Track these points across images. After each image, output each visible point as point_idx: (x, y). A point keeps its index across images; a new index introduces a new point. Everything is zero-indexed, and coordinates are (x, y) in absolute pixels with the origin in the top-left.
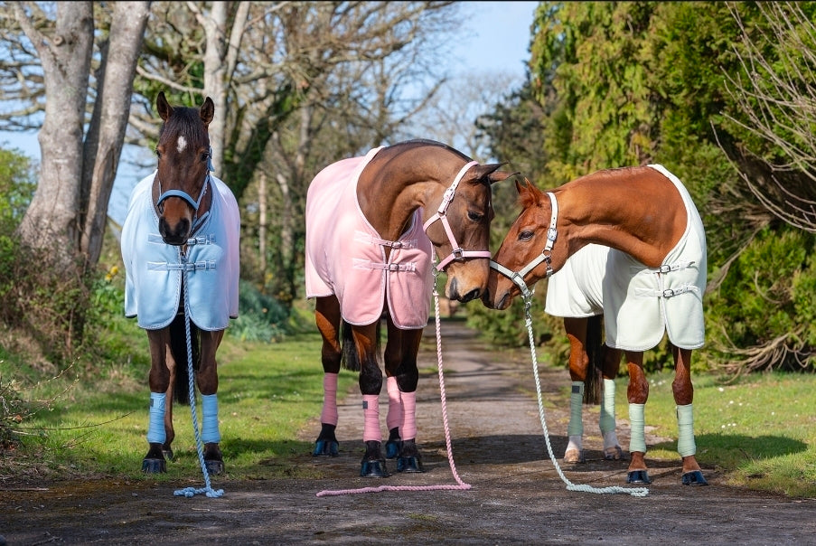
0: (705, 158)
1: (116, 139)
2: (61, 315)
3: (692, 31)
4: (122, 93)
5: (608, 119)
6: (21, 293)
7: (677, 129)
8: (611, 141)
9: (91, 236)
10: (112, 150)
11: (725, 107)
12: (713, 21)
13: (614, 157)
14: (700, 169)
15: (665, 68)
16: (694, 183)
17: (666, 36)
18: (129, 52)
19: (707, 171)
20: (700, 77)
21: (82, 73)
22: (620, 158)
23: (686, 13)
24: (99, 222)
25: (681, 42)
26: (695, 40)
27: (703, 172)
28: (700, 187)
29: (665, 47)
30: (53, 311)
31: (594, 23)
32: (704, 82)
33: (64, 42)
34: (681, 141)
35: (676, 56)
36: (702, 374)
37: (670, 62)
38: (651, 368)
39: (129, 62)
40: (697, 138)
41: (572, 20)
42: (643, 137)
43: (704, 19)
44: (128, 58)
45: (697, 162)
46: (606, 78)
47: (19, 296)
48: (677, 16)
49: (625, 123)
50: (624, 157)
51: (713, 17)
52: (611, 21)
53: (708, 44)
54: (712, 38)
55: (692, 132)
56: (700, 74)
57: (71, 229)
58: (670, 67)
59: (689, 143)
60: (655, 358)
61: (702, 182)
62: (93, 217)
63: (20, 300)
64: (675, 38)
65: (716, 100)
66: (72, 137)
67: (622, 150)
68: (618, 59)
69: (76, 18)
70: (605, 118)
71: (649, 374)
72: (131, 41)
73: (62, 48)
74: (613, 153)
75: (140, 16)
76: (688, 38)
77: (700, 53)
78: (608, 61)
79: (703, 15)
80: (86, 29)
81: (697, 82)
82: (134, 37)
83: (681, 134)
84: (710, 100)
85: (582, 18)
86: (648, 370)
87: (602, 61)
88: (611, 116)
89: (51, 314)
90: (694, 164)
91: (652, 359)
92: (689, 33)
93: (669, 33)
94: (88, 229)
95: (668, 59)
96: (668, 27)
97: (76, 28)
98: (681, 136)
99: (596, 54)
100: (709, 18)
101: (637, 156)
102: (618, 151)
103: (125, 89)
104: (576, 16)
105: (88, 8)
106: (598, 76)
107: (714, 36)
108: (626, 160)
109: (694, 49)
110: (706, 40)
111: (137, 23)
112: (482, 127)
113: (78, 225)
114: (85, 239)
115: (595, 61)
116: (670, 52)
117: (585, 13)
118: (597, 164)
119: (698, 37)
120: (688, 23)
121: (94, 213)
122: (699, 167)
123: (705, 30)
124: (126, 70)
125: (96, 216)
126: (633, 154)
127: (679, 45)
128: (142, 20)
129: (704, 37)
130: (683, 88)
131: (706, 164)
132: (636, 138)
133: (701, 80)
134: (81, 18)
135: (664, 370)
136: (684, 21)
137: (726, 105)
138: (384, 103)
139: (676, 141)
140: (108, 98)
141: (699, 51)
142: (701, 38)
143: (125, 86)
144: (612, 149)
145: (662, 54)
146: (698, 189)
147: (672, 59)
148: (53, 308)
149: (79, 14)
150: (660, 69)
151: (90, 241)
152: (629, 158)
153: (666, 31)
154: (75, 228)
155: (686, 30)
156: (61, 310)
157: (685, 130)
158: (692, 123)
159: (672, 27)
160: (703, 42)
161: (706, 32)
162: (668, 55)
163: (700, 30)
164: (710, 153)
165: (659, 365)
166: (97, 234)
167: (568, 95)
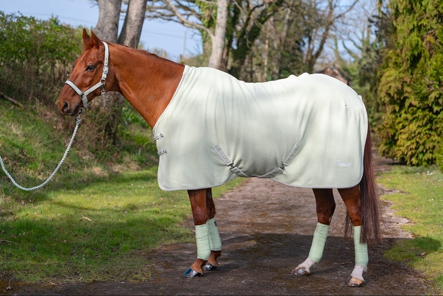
1: (136, 33)
2: (100, 126)
4: (140, 8)
5: (412, 27)
8: (413, 39)
10: (134, 38)
13: (415, 48)
22: (418, 48)
30: (96, 124)
38: (430, 163)
42: (432, 38)
46: (412, 5)
50: (420, 48)
60: (432, 158)
66: (111, 31)
67: (420, 44)
70: (411, 27)
74: (414, 46)
86: (428, 164)
88: (414, 26)
89: (96, 126)
91: (430, 158)
101: (428, 48)
102: (417, 45)
103: (141, 6)
106: (408, 4)
108: (421, 50)
112: (372, 22)
118: (405, 52)
126: (426, 46)
132: (428, 38)
140: (132, 10)
143: (141, 4)
144: (414, 43)
152: (423, 49)
156: (100, 124)
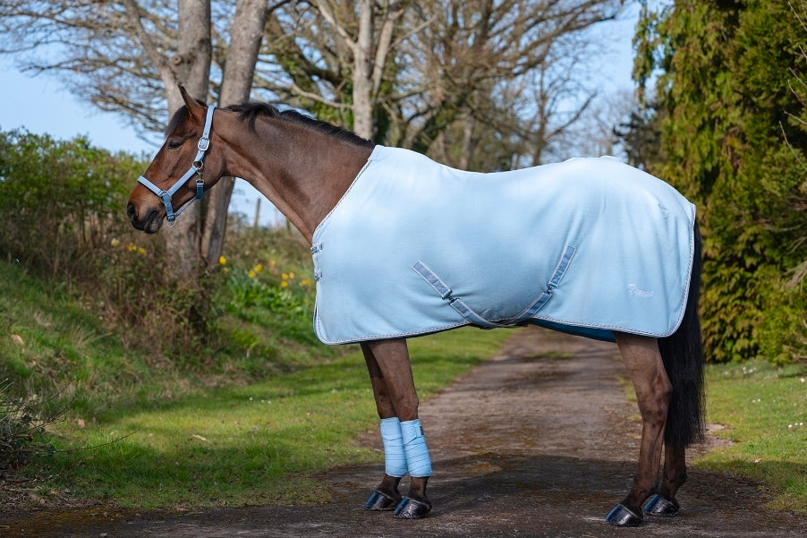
0: (784, 159)
2: (180, 313)
3: (769, 36)
5: (701, 123)
6: (144, 294)
7: (759, 131)
8: (704, 144)
9: (211, 240)
11: (803, 109)
12: (789, 27)
13: (707, 158)
14: (780, 170)
15: (745, 73)
16: (774, 182)
17: (745, 42)
18: (244, 69)
19: (787, 171)
20: (779, 80)
21: (200, 89)
22: (712, 159)
23: (763, 20)
24: (219, 226)
25: (760, 48)
26: (772, 45)
27: (783, 173)
28: (780, 186)
29: (745, 53)
30: (173, 310)
31: (690, 34)
32: (782, 85)
33: (182, 61)
34: (762, 142)
35: (755, 61)
36: (785, 365)
37: (749, 67)
38: (746, 355)
39: (245, 79)
40: (777, 139)
41: (669, 33)
42: (735, 140)
43: (781, 25)
44: (243, 75)
45: (777, 163)
46: (699, 85)
47: (142, 297)
48: (755, 22)
49: (720, 127)
50: (716, 158)
51: (788, 22)
52: (706, 32)
53: (785, 48)
54: (788, 42)
55: (772, 133)
56: (778, 77)
57: (192, 234)
58: (750, 72)
59: (770, 144)
60: (749, 346)
61: (782, 182)
62: (213, 222)
63: (143, 300)
64: (754, 43)
65: (793, 101)
67: (715, 152)
68: (709, 67)
69: (194, 39)
70: (699, 122)
71: (744, 360)
72: (246, 60)
73: (181, 67)
74: (706, 155)
75: (253, 36)
76: (766, 43)
77: (777, 57)
78: (700, 69)
79: (779, 21)
80: (204, 49)
81: (776, 85)
82: (249, 55)
83: (763, 135)
84: (788, 103)
85: (678, 31)
86: (743, 357)
87: (694, 69)
88: (703, 120)
89: (172, 312)
90: (775, 165)
91: (746, 347)
92: (767, 39)
93: (748, 40)
94: (208, 234)
95: (747, 64)
96: (746, 33)
97: (194, 49)
98: (763, 138)
99: (689, 62)
100: (786, 24)
101: (729, 158)
102: (711, 153)
104: (673, 29)
105: (205, 30)
106: (691, 83)
107: (790, 40)
108: (719, 161)
109: (772, 54)
110: (783, 45)
111: (251, 42)
112: (619, 134)
113: (199, 230)
114: (206, 242)
115: (688, 69)
116: (749, 57)
117: (682, 26)
118: (692, 165)
119: (775, 42)
120: (766, 29)
121: (214, 217)
122: (779, 167)
123: (781, 35)
124: (242, 86)
125: (216, 220)
126: (726, 155)
127: (758, 51)
128: (255, 40)
129: (781, 42)
130: (763, 91)
131: (786, 165)
132: (729, 140)
133: (779, 83)
134: (198, 39)
135: (758, 357)
136: (762, 27)
137: (804, 107)
138: (544, 116)
139: (757, 143)
141: (776, 55)
142: (778, 43)
144: (705, 150)
145: (742, 59)
146: (778, 188)
147: (751, 64)
148: (175, 307)
149: (196, 35)
150: (740, 74)
151: (211, 245)
152: (721, 159)
153: (745, 38)
154: (196, 233)
155: (764, 35)
156: (180, 309)
157: (766, 132)
158: (771, 126)
159: (751, 33)
160: (779, 46)
161: (782, 37)
162: (747, 59)
163: (777, 35)
164: (789, 154)
165: (753, 353)
166: (216, 238)
167: (667, 102)
